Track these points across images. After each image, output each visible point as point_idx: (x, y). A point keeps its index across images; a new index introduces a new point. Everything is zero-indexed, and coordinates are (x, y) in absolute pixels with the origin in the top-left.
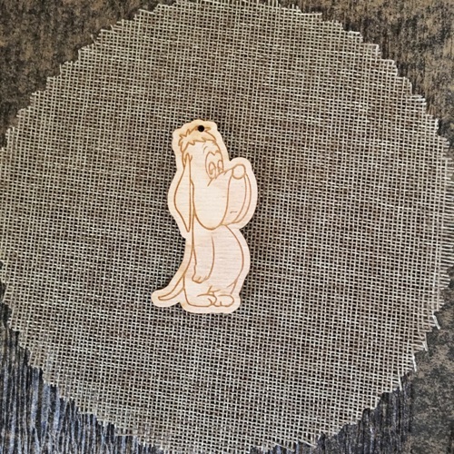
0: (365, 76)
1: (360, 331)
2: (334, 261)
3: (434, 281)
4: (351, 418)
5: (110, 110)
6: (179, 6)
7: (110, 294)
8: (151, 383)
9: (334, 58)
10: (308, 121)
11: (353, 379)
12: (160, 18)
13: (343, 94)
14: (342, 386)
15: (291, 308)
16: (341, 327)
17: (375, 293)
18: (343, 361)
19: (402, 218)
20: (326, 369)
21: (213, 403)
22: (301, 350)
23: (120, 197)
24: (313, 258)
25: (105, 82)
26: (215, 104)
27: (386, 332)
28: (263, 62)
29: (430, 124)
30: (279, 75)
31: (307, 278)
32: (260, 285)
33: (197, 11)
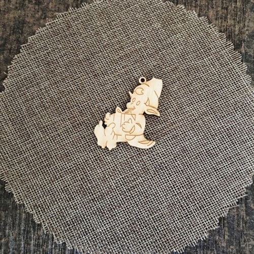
2: (193, 103)
3: (244, 81)
6: (39, 33)
10: (136, 47)
14: (238, 159)
15: (189, 138)
19: (210, 63)
22: (207, 155)
24: (183, 108)
25: (26, 91)
27: (240, 119)
28: (97, 34)
31: (186, 119)
33: (49, 30)
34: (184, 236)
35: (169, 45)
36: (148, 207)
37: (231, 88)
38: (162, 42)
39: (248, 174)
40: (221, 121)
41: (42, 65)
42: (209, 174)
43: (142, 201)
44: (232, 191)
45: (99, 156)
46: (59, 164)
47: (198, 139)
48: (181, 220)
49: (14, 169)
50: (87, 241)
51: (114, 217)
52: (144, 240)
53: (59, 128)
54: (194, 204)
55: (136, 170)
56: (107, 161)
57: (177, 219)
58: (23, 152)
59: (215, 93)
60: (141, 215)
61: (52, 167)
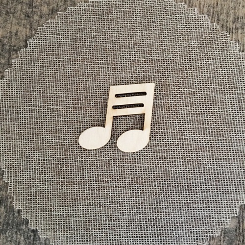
0: (192, 26)
1: (219, 171)
4: (225, 224)
5: (51, 72)
7: (70, 177)
8: (103, 226)
9: (173, 20)
11: (221, 200)
12: (70, 15)
13: (182, 38)
16: (208, 171)
17: (223, 148)
18: (213, 191)
20: (204, 197)
21: (141, 230)
23: (66, 120)
26: (110, 57)
29: (234, 46)
30: (143, 35)
32: (156, 155)
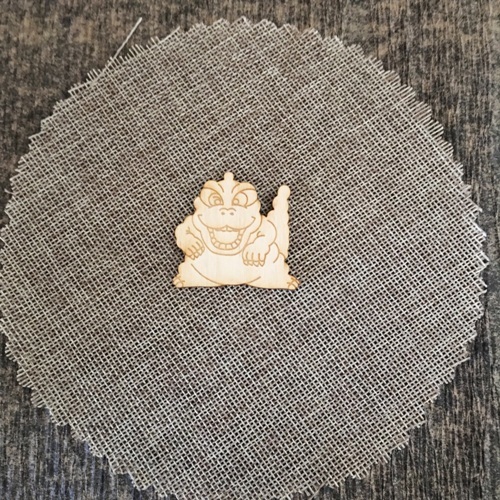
34: (365, 446)
35: (298, 104)
36: (295, 402)
37: (418, 169)
38: (284, 100)
39: (468, 320)
40: (407, 231)
41: (72, 168)
42: (397, 329)
43: (282, 392)
44: (441, 354)
45: (195, 322)
46: (124, 345)
47: (370, 268)
48: (357, 419)
49: (44, 365)
50: (193, 479)
51: (235, 428)
52: (295, 462)
53: (118, 279)
54: (376, 387)
55: (266, 339)
56: (211, 329)
57: (349, 418)
58: (56, 332)
59: (391, 182)
60: (285, 419)
61: (113, 352)
